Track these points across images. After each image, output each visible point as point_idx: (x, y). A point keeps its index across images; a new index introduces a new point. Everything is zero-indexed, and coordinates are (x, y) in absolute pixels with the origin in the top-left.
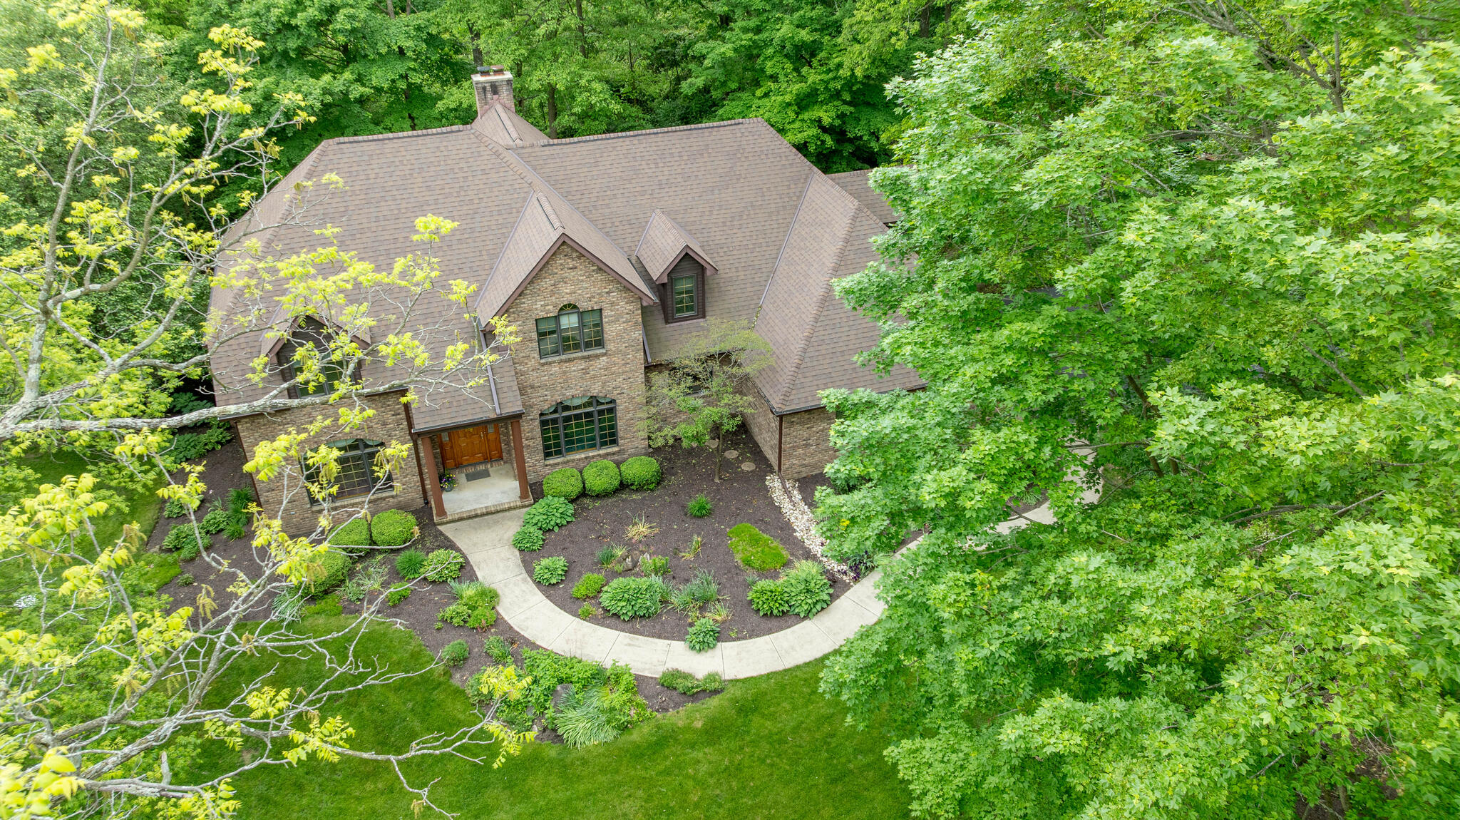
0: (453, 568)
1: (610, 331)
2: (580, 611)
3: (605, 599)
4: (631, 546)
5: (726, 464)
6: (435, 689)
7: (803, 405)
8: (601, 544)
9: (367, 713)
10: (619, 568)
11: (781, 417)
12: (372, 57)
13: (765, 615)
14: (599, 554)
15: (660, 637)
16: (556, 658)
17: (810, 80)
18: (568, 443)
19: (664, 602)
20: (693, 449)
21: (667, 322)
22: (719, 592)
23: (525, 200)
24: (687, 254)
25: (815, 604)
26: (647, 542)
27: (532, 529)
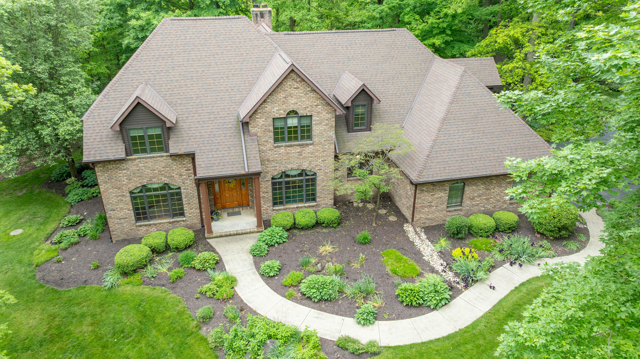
0: (211, 262)
1: (316, 130)
2: (286, 294)
3: (303, 287)
4: (321, 257)
5: (379, 217)
6: (188, 336)
7: (430, 179)
8: (303, 255)
9: (144, 348)
10: (312, 269)
11: (416, 185)
12: (202, 6)
13: (407, 305)
14: (301, 260)
15: (337, 314)
16: (268, 322)
17: (430, 22)
18: (287, 197)
19: (341, 292)
20: (360, 208)
21: (349, 132)
22: (376, 288)
23: (272, 56)
24: (363, 90)
25: (441, 300)
26: (331, 255)
27: (262, 244)
